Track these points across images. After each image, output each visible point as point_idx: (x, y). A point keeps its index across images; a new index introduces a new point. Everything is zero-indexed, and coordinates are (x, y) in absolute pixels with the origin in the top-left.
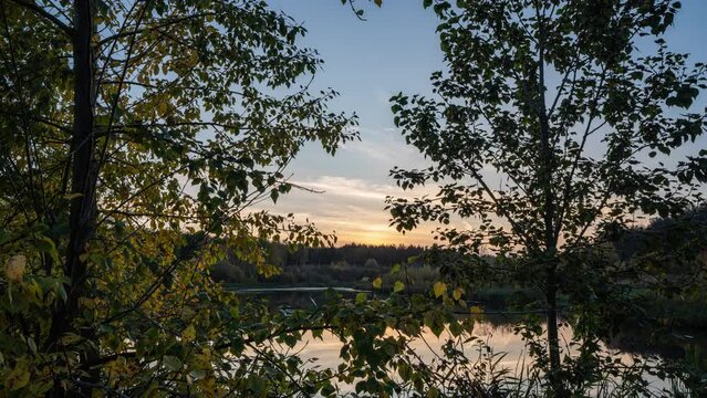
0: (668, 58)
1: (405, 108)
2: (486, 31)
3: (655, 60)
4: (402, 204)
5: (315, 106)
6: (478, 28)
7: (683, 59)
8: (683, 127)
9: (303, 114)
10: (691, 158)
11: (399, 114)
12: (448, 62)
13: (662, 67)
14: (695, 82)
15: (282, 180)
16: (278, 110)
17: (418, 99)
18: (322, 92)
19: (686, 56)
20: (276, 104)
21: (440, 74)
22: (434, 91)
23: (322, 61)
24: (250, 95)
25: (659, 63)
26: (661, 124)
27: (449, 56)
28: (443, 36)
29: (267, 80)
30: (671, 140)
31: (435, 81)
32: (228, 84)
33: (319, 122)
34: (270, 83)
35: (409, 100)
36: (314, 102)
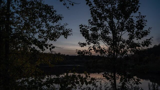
0: (141, 17)
1: (82, 28)
2: (100, 10)
3: (138, 17)
4: (80, 51)
5: (63, 27)
6: (99, 9)
7: (145, 17)
8: (144, 33)
9: (60, 29)
10: (144, 41)
11: (81, 29)
12: (92, 17)
13: (140, 19)
14: (144, 24)
15: (52, 46)
16: (54, 28)
17: (85, 26)
18: (64, 24)
19: (145, 16)
20: (53, 27)
21: (90, 20)
22: (89, 24)
23: (63, 17)
24: (47, 25)
25: (139, 18)
26: (140, 32)
27: (92, 16)
28: (91, 11)
29: (51, 21)
30: (141, 36)
31: (89, 22)
32: (42, 23)
33: (64, 31)
34: (52, 22)
35: (83, 26)
36: (62, 26)
